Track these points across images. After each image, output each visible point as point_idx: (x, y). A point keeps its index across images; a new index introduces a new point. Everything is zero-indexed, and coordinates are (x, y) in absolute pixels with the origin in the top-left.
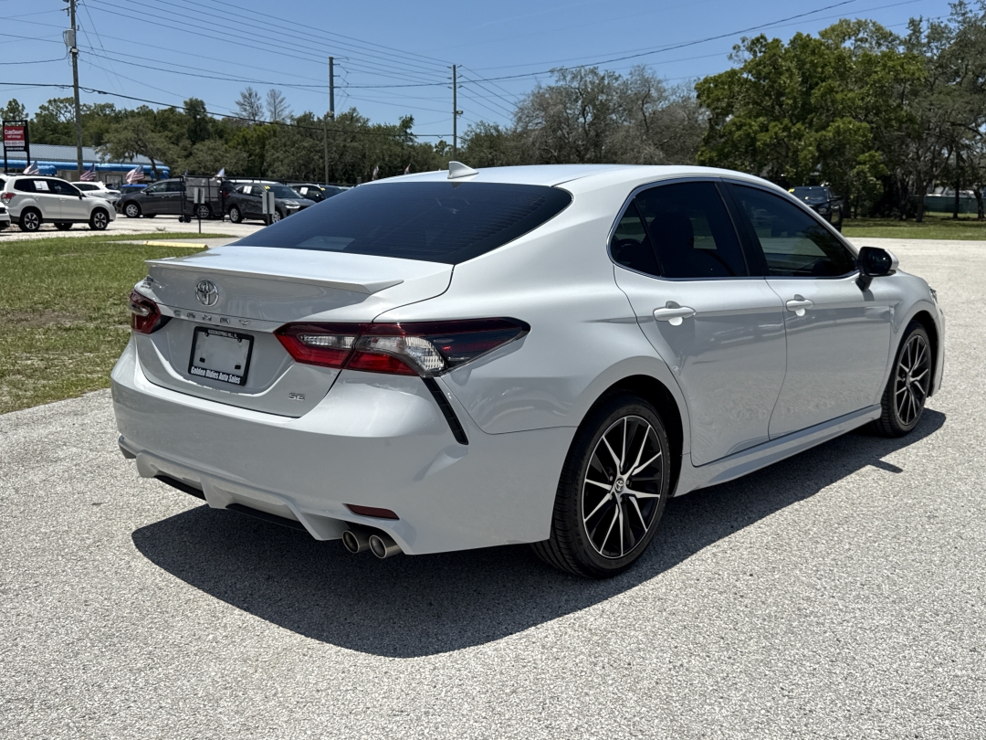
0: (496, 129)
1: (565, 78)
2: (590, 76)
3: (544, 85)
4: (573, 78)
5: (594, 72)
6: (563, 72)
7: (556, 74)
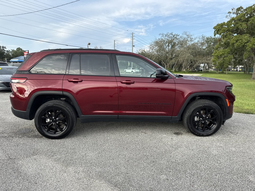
0: (144, 51)
1: (163, 36)
2: (171, 35)
3: (157, 39)
4: (166, 35)
5: (172, 34)
6: (163, 35)
7: (161, 36)
